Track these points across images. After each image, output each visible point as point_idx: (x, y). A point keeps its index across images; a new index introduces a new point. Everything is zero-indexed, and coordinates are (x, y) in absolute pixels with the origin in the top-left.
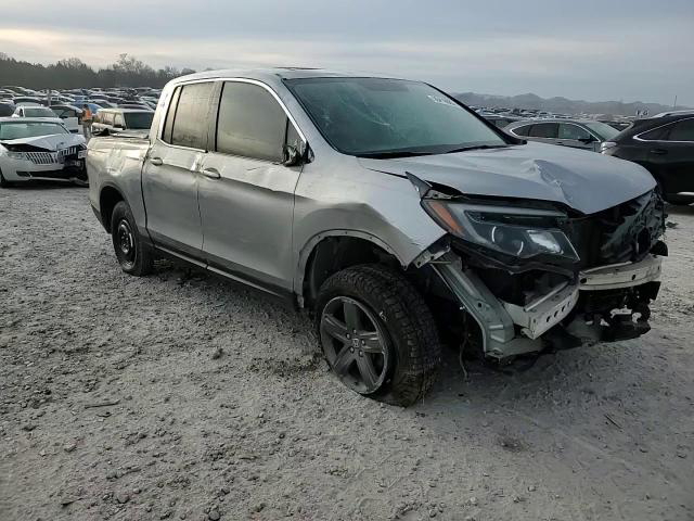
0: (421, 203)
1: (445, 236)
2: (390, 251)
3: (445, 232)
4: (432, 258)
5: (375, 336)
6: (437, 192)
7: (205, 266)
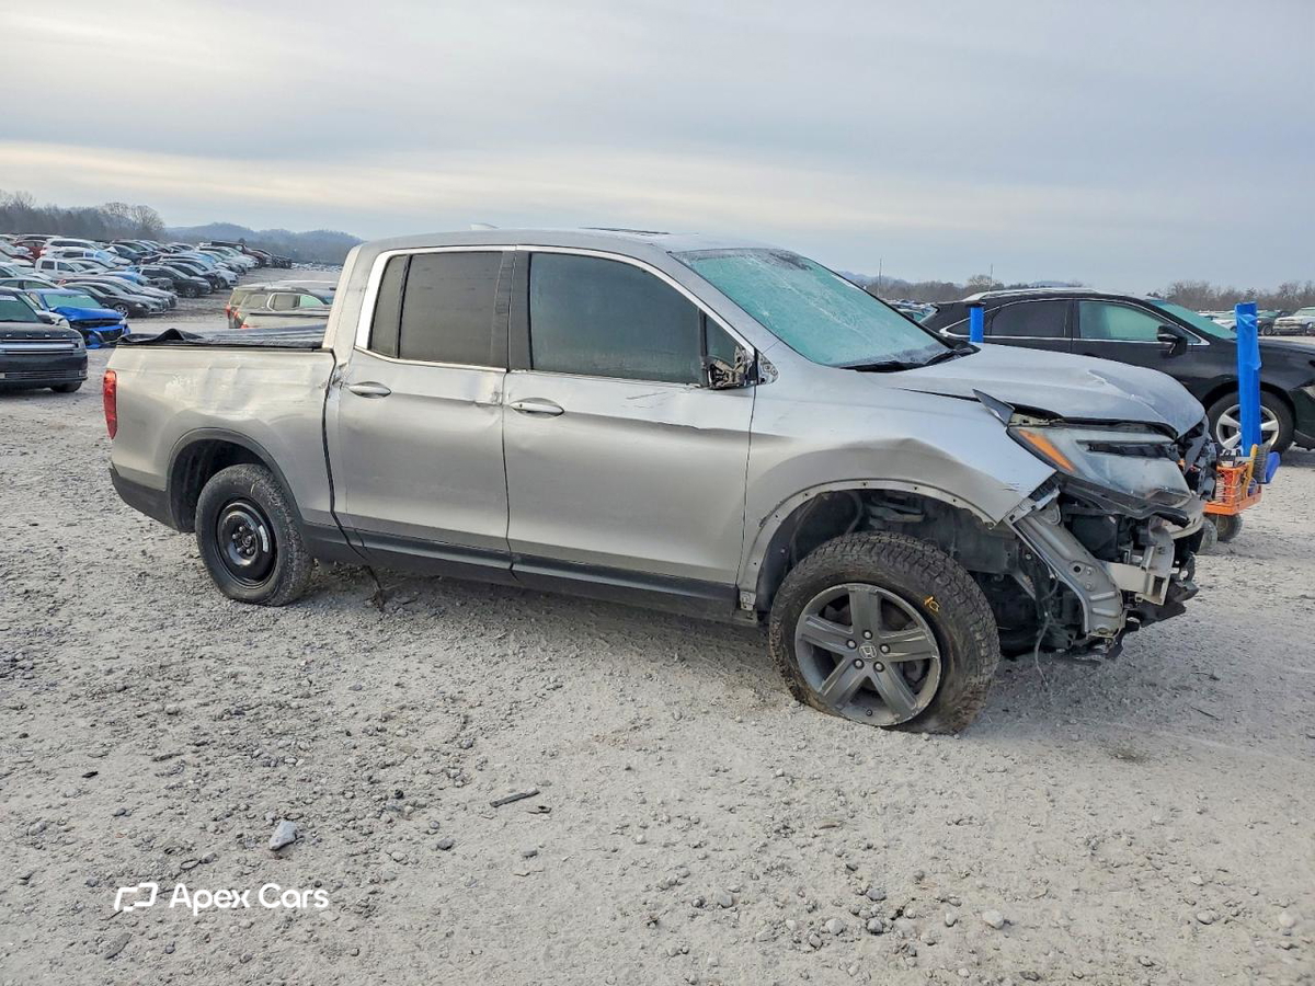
0: (1008, 433)
1: (1053, 475)
2: (959, 504)
3: (1055, 471)
4: (1033, 507)
5: (921, 634)
6: (1025, 417)
7: (506, 566)
